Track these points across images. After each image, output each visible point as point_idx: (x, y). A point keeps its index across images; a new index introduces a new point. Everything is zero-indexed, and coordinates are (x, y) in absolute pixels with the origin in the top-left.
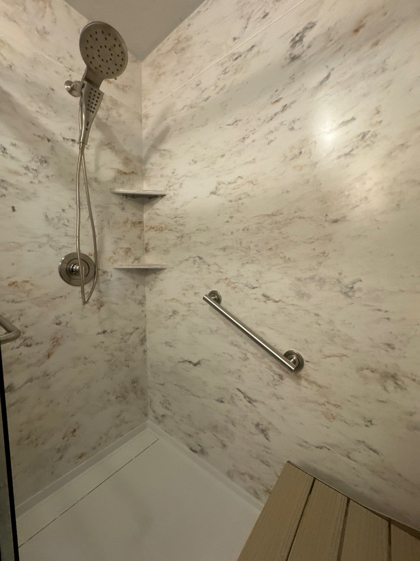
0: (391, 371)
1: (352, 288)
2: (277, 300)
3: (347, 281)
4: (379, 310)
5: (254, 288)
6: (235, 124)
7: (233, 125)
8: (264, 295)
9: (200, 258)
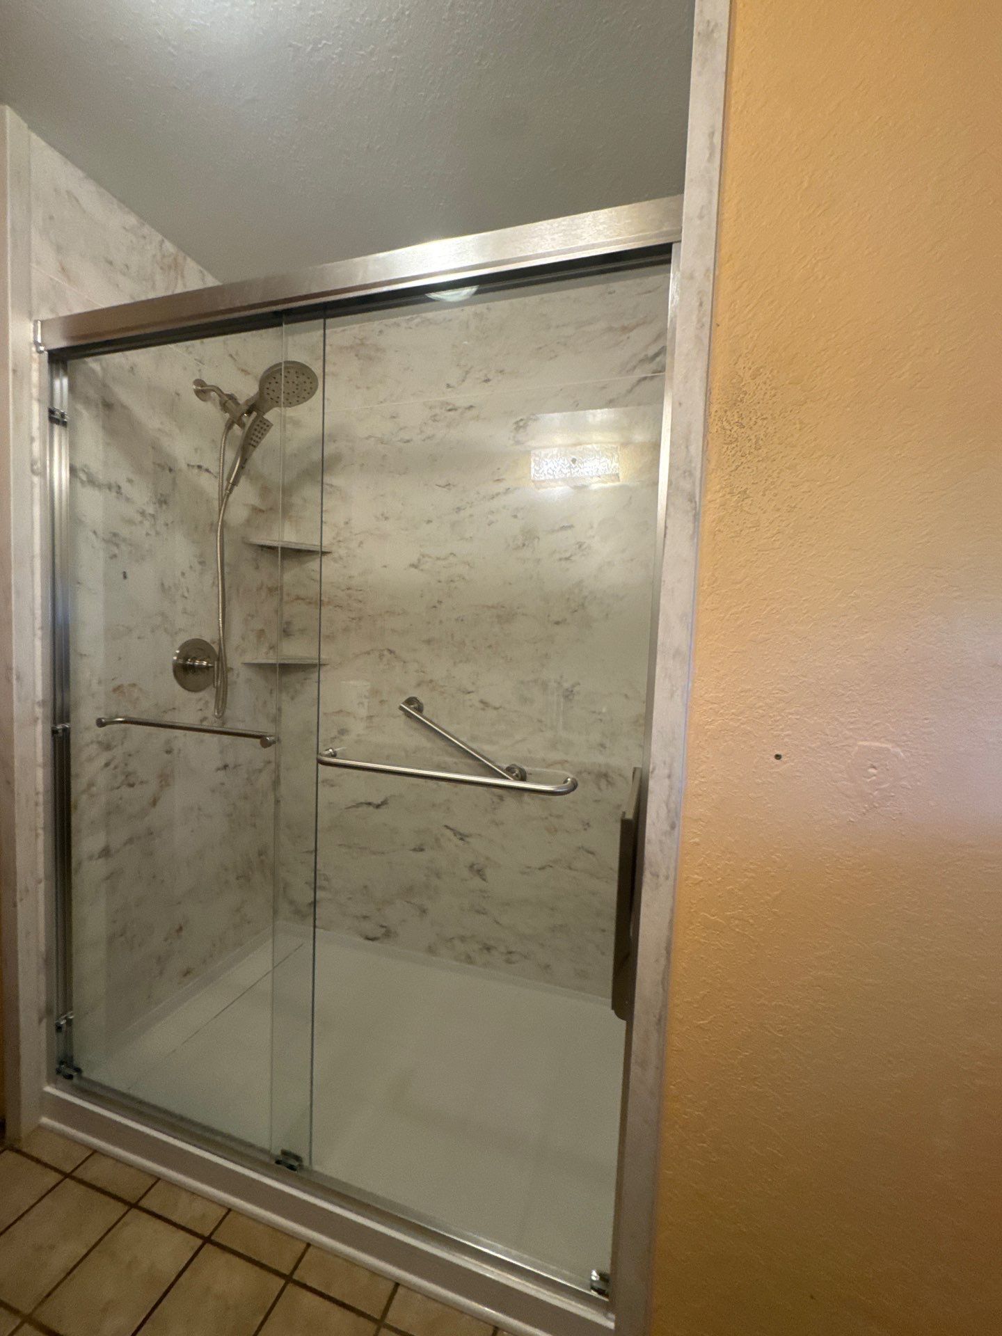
0: (603, 770)
1: (572, 691)
2: (497, 705)
3: (566, 685)
4: (594, 712)
5: (469, 693)
6: (448, 487)
7: (444, 487)
8: (482, 702)
9: (391, 652)
